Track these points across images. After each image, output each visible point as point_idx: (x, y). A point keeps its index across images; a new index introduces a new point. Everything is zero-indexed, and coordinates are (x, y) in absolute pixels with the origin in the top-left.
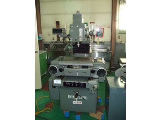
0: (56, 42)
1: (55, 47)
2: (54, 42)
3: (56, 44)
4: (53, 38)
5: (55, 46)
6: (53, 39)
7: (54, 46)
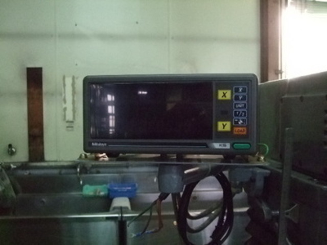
0: (24, 166)
1: (16, 192)
2: (12, 166)
3: (26, 173)
4: (10, 146)
5: (18, 186)
6: (12, 153)
7: (12, 184)
